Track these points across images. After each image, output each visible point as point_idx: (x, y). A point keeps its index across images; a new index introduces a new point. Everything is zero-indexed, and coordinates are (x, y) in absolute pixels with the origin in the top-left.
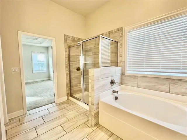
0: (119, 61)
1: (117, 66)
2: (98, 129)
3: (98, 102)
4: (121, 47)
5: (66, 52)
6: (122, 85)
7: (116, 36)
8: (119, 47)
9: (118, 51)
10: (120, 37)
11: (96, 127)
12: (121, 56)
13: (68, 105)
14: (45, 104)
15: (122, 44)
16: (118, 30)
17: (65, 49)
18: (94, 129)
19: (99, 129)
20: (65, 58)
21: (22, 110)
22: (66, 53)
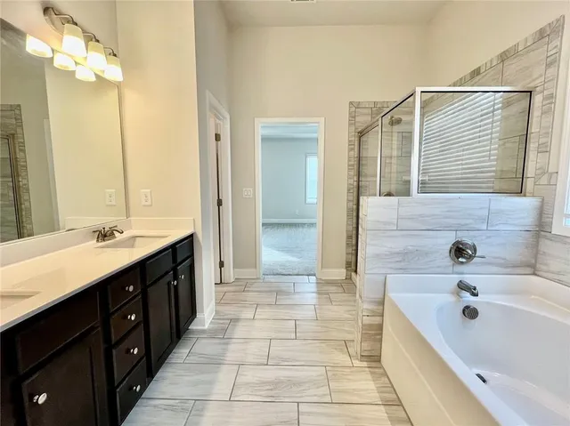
0: (530, 172)
1: (520, 192)
2: (367, 369)
3: (382, 297)
4: (548, 111)
5: (350, 150)
6: (534, 274)
7: (528, 68)
8: (536, 113)
9: (534, 128)
10: (548, 66)
11: (365, 364)
12: (544, 149)
13: (340, 290)
14: (296, 272)
15: (551, 96)
16: (542, 35)
17: (349, 141)
18: (357, 363)
19: (372, 373)
20: (349, 165)
21: (253, 270)
22: (352, 153)
